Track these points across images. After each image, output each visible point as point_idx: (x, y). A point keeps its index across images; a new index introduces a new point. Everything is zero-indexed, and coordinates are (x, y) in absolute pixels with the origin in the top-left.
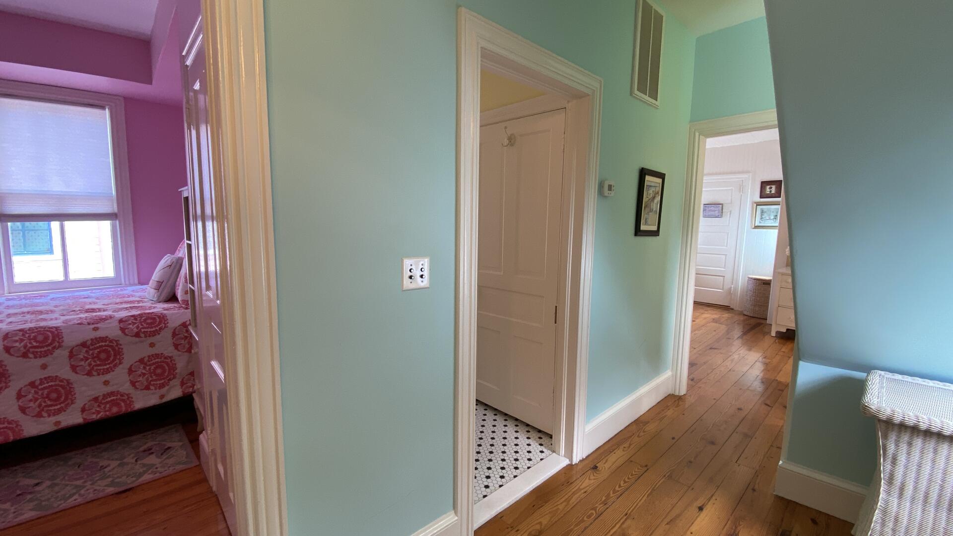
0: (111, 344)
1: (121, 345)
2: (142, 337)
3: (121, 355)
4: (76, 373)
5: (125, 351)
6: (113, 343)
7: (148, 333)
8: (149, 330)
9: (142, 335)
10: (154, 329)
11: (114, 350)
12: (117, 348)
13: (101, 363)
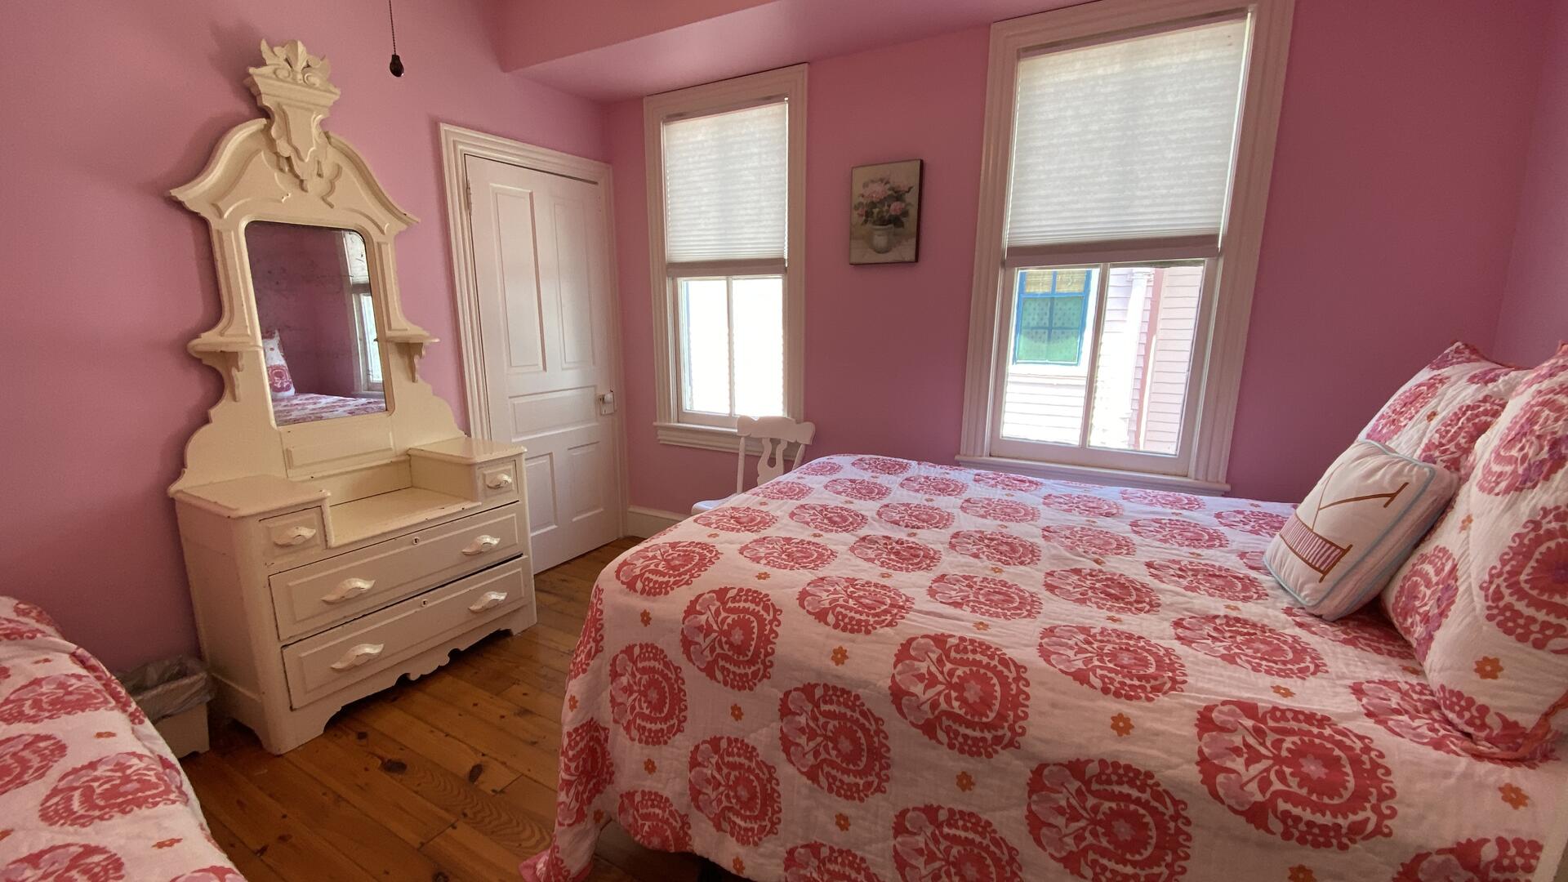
0: (1156, 804)
1: (1188, 822)
2: (1273, 833)
3: (1180, 858)
4: (1038, 841)
5: (1196, 848)
6: (1164, 804)
7: (1302, 827)
8: (1307, 815)
9: (1276, 825)
10: (1327, 819)
11: (1161, 827)
12: (1172, 825)
13: (1111, 847)
